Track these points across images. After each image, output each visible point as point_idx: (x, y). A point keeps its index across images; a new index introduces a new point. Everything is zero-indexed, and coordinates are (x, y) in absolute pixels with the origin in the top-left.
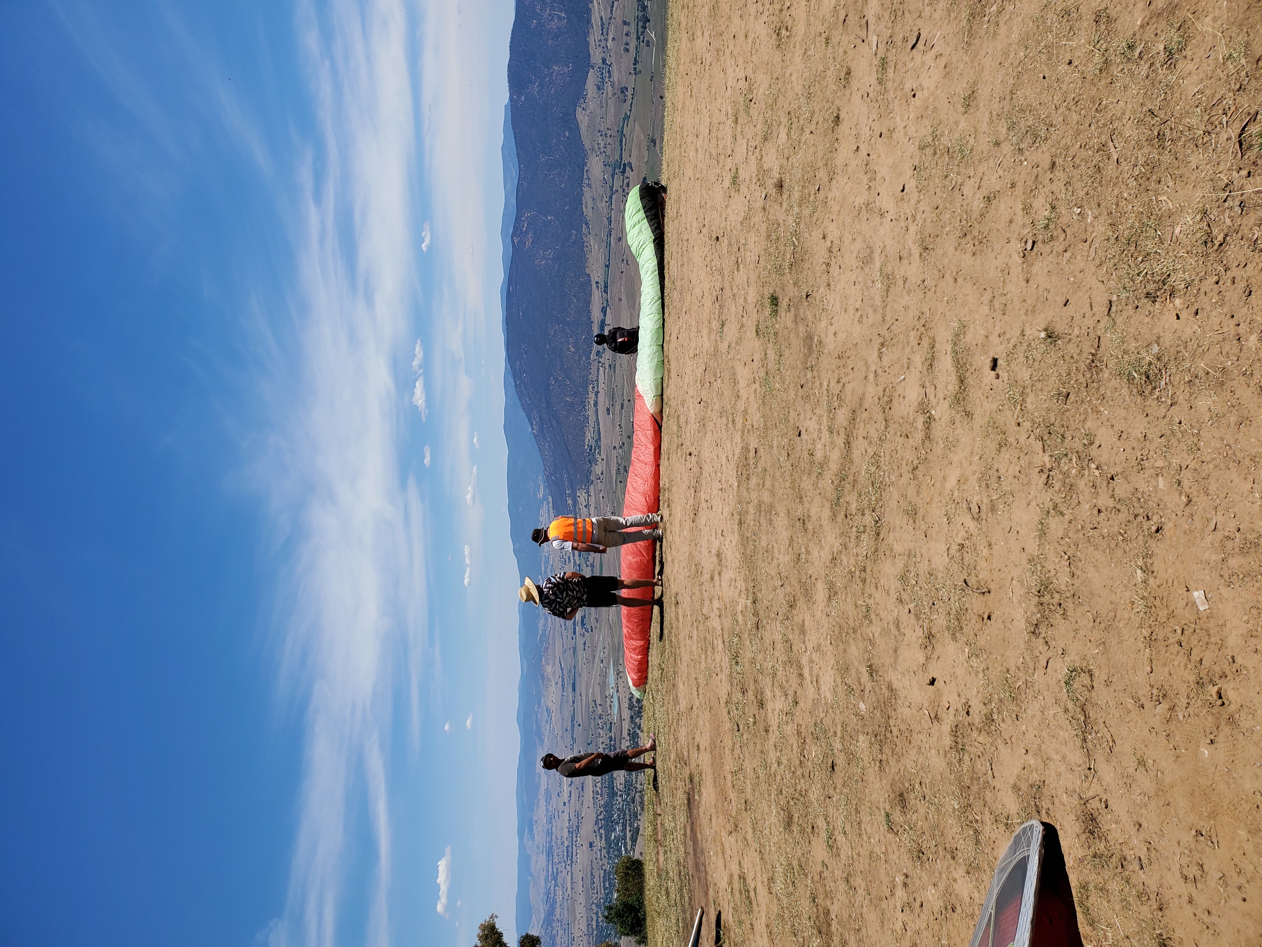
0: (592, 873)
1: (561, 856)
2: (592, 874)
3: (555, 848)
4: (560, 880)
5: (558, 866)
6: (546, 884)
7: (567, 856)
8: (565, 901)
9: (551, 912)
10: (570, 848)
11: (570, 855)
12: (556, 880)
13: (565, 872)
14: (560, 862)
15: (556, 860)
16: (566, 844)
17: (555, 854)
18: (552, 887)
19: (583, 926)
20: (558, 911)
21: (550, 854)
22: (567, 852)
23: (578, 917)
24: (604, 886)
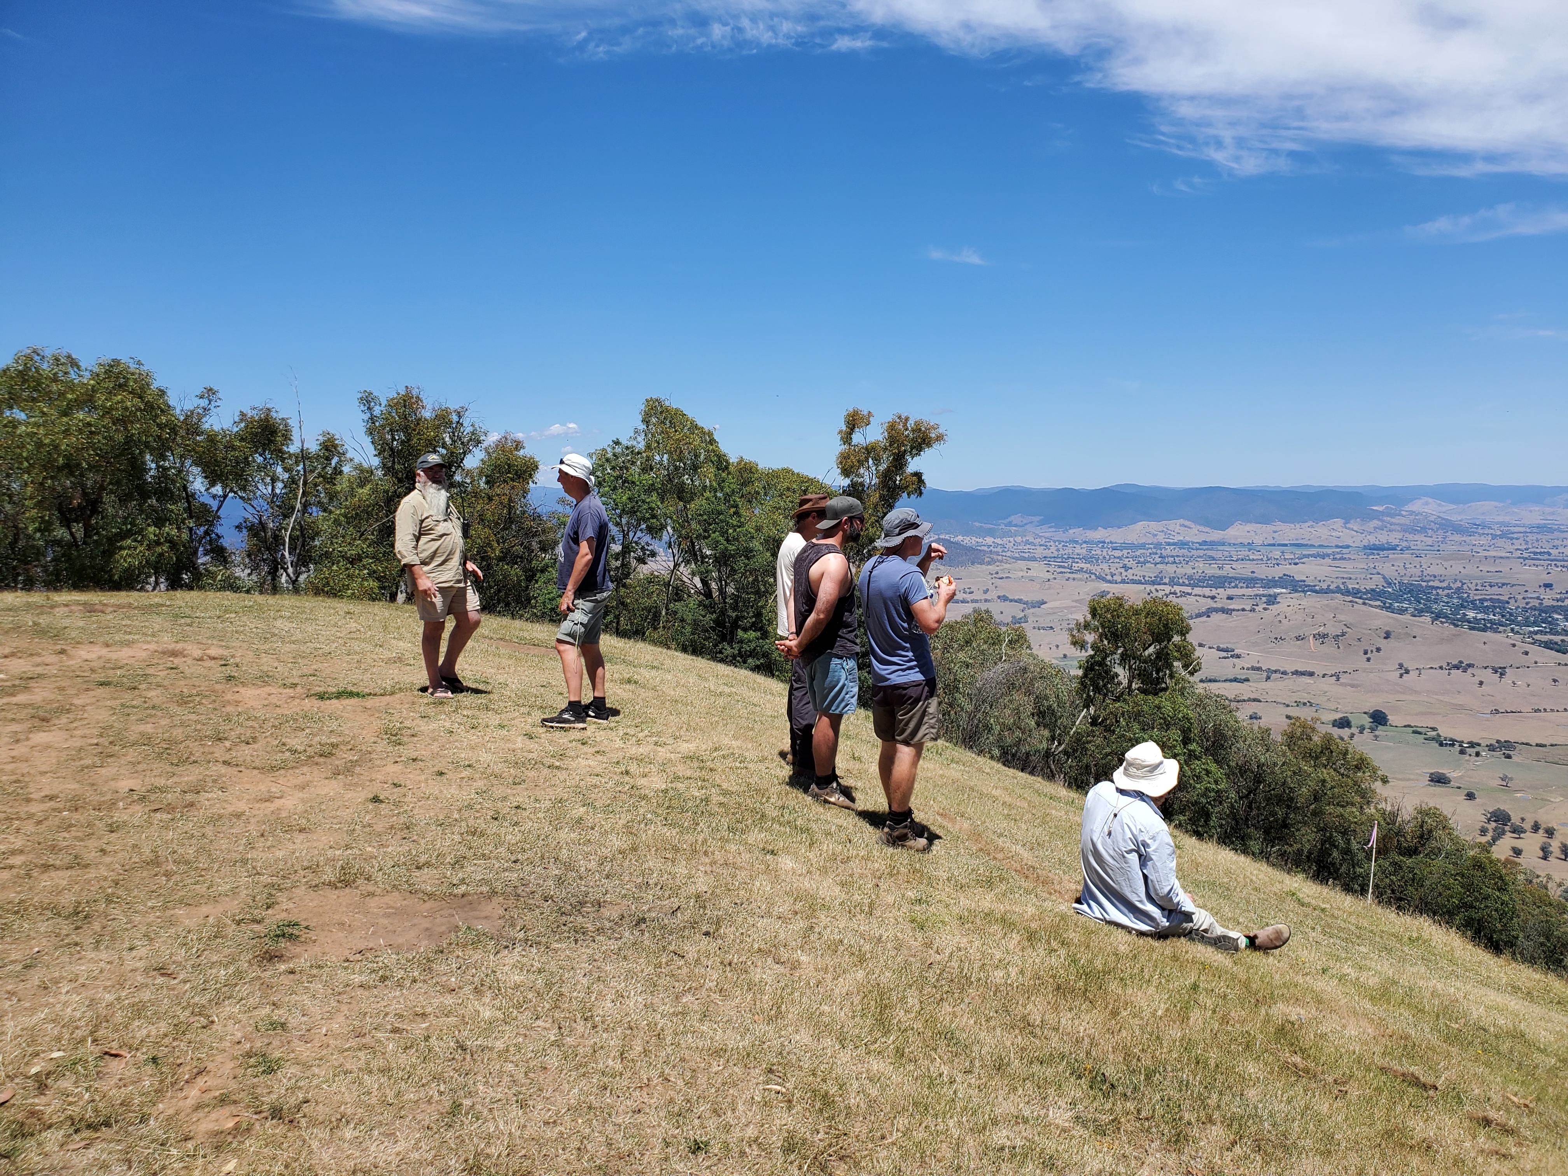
0: (1507, 584)
1: (1535, 545)
2: (1503, 584)
3: (1550, 536)
4: (1500, 542)
5: (1521, 541)
6: (1497, 523)
7: (1535, 553)
8: (1471, 547)
9: (1458, 529)
10: (1546, 557)
11: (1536, 556)
12: (1501, 537)
13: (1511, 548)
14: (1527, 543)
15: (1530, 537)
16: (1554, 552)
17: (1539, 536)
18: (1491, 531)
19: (1435, 570)
20: (1457, 538)
21: (1542, 529)
22: (1540, 553)
23: (1446, 564)
24: (1486, 600)
